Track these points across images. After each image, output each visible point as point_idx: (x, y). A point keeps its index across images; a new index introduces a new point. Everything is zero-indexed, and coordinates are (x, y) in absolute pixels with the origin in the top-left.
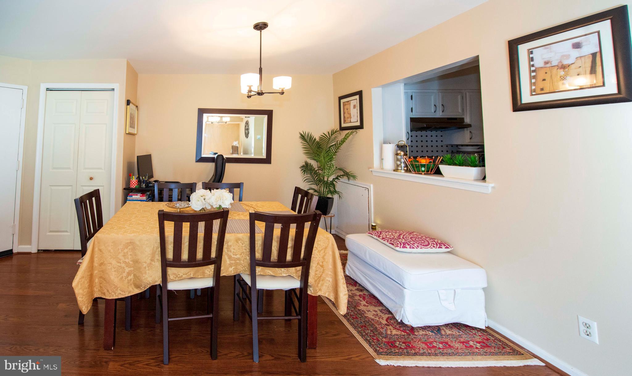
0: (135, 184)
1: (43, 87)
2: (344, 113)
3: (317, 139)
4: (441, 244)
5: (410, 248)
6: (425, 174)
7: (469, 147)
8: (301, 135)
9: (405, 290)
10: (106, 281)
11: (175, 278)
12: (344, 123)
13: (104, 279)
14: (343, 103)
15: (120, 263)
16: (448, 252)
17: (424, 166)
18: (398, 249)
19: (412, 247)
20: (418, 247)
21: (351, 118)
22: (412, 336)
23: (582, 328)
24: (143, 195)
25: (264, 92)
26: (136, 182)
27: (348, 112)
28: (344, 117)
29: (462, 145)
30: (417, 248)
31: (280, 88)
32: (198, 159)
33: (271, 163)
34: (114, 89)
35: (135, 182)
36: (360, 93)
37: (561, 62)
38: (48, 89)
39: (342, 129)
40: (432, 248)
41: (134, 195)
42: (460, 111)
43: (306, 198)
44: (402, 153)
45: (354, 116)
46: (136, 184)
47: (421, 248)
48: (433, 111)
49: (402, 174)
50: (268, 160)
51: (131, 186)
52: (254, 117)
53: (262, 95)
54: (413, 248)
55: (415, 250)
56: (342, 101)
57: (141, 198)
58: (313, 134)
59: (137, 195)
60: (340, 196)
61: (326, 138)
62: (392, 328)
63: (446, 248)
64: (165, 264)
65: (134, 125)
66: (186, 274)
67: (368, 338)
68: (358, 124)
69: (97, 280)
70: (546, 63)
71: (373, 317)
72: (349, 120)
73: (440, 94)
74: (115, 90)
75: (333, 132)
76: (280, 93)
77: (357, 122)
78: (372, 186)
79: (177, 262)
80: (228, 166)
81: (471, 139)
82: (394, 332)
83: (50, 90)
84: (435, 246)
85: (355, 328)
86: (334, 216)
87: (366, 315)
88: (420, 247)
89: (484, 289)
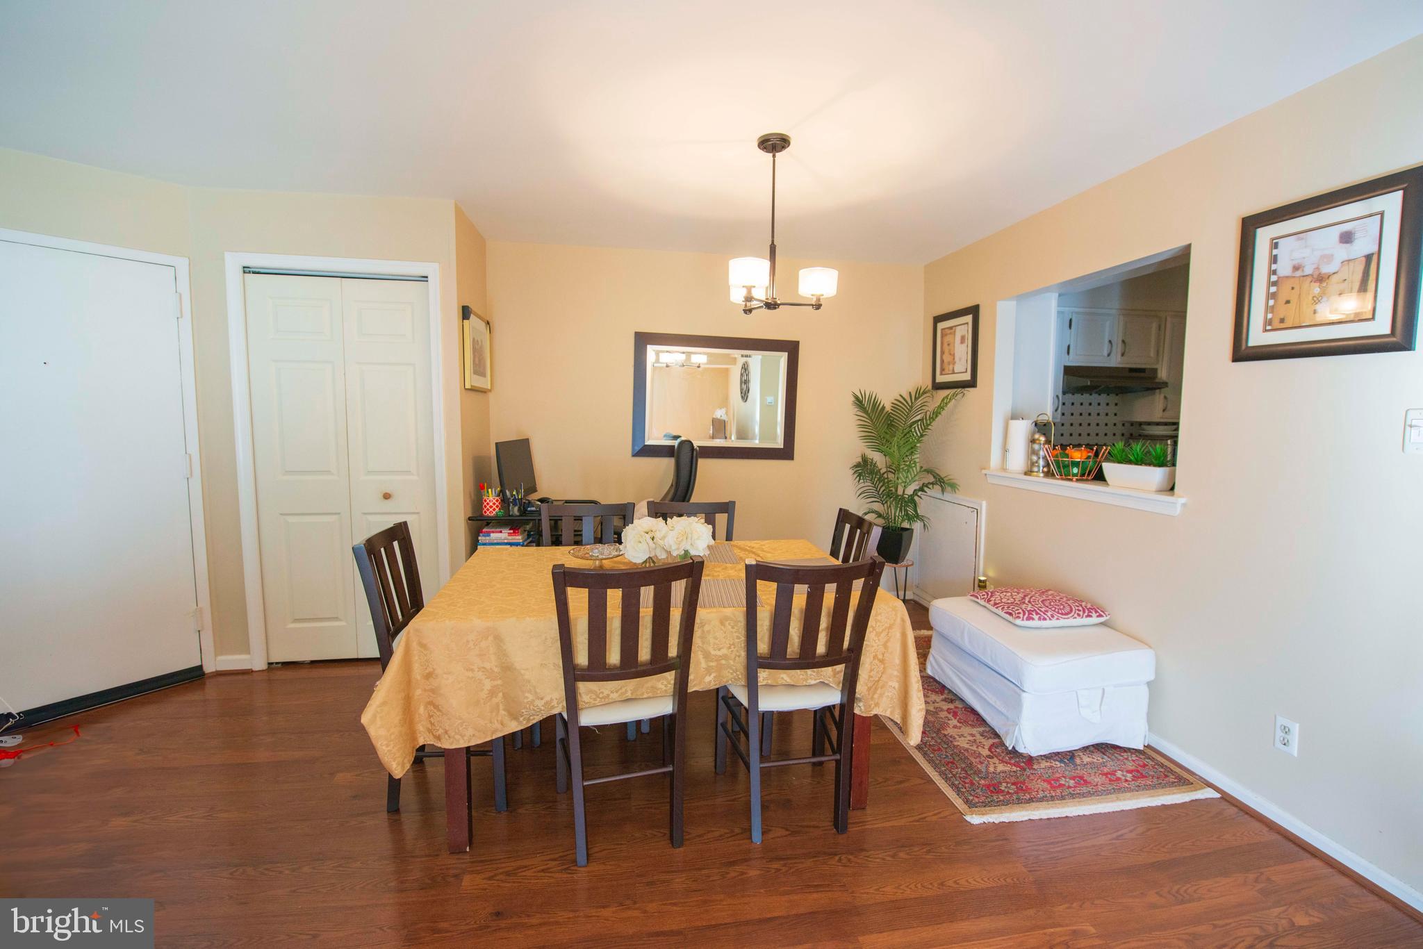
0: (494, 507)
1: (233, 263)
2: (943, 353)
3: (888, 408)
4: (1091, 609)
5: (1040, 619)
6: (1077, 480)
7: (1161, 428)
8: (857, 398)
9: (1024, 695)
10: (439, 710)
11: (595, 700)
12: (941, 374)
13: (436, 707)
14: (942, 329)
15: (472, 670)
16: (1102, 624)
17: (1076, 464)
18: (1018, 622)
19: (1042, 618)
20: (1053, 616)
21: (954, 363)
22: (1028, 772)
23: (1279, 734)
24: (514, 532)
25: (779, 302)
26: (497, 504)
27: (950, 350)
28: (942, 361)
29: (1149, 424)
30: (1050, 619)
31: (812, 295)
32: (637, 449)
33: (793, 459)
34: (427, 277)
35: (494, 504)
36: (974, 311)
37: (1318, 268)
38: (246, 270)
39: (937, 386)
40: (1076, 618)
41: (493, 532)
42: (1152, 354)
43: (859, 531)
44: (1043, 439)
45: (960, 359)
46: (497, 506)
47: (1058, 619)
48: (1106, 353)
49: (1040, 483)
50: (786, 453)
51: (485, 512)
52: (760, 357)
53: (775, 308)
54: (1045, 619)
55: (1047, 623)
56: (941, 326)
57: (510, 538)
58: (880, 397)
59: (501, 532)
60: (924, 525)
61: (906, 406)
62: (997, 762)
63: (1098, 616)
64: (572, 675)
65: (484, 368)
66: (617, 692)
67: (957, 782)
68: (967, 377)
69: (422, 710)
70: (1296, 268)
71: (967, 746)
72: (951, 367)
73: (1122, 318)
74: (429, 279)
75: (919, 393)
76: (813, 305)
77: (966, 372)
78: (984, 504)
79: (598, 670)
80: (704, 465)
81: (1164, 410)
82: (1001, 767)
83: (254, 273)
84: (1081, 613)
85: (935, 767)
86: (912, 565)
87: (956, 744)
88: (1056, 617)
89: (1149, 684)
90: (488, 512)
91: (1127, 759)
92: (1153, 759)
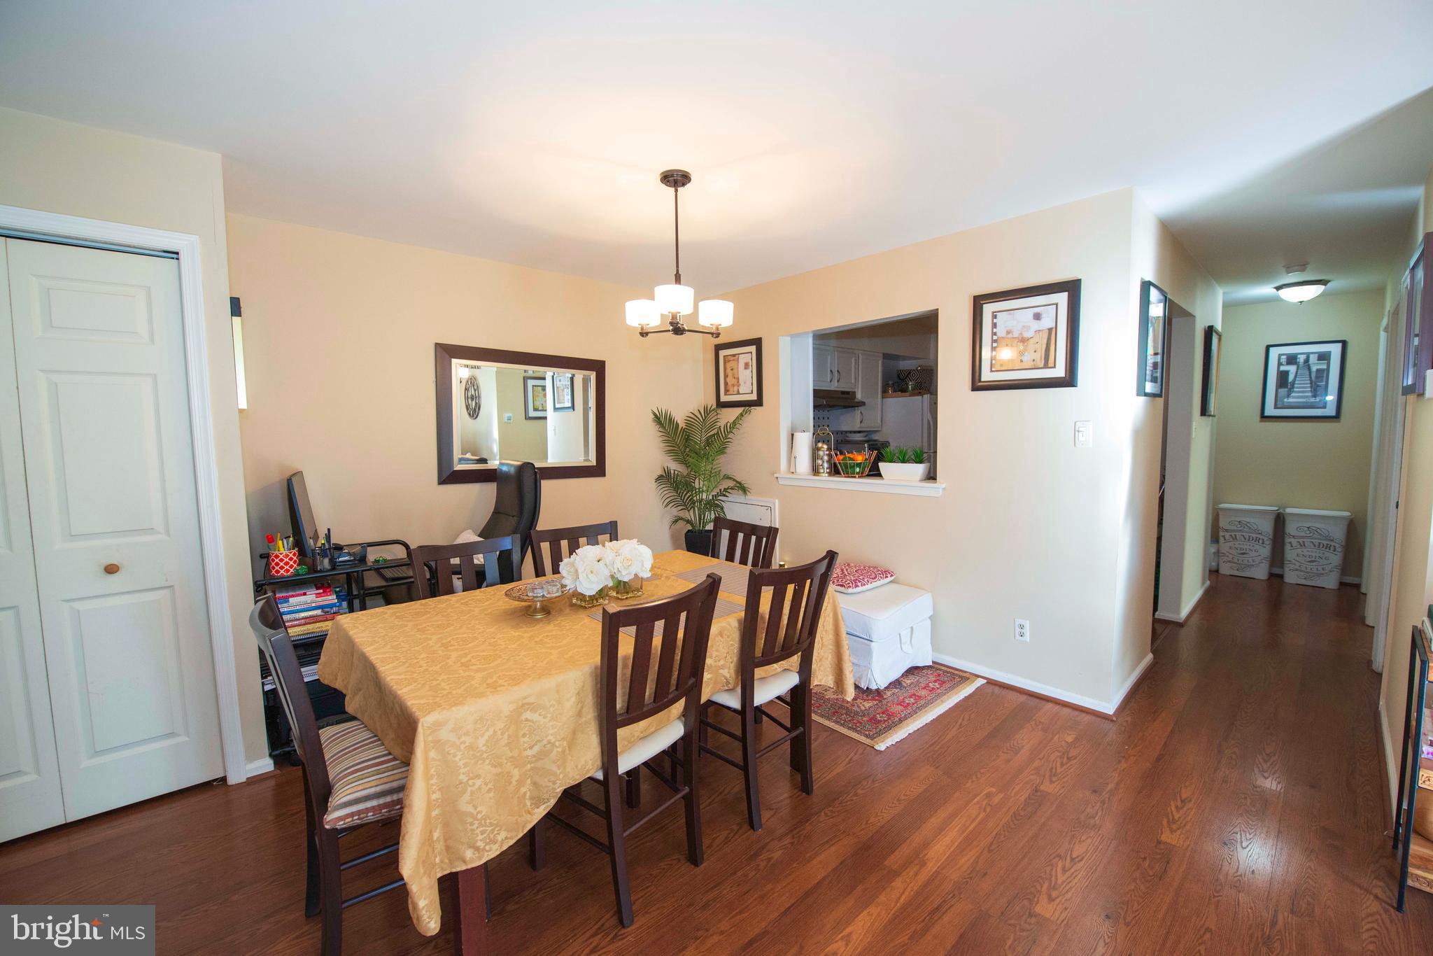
0: (291, 563)
2: (726, 376)
4: (884, 573)
6: (859, 477)
8: (655, 415)
12: (725, 395)
14: (724, 356)
16: (891, 582)
17: (858, 465)
19: (863, 584)
20: (868, 581)
21: (739, 386)
24: (322, 591)
26: (295, 558)
27: (733, 375)
28: (726, 384)
30: (867, 584)
32: (444, 475)
33: (605, 476)
35: (291, 559)
36: (757, 341)
39: (723, 406)
40: (880, 580)
41: (293, 596)
44: (824, 447)
45: (745, 383)
46: (295, 562)
49: (824, 480)
50: (600, 469)
51: (277, 572)
56: (722, 353)
59: (305, 593)
61: (698, 422)
63: (890, 576)
68: (754, 397)
72: (736, 389)
75: (708, 411)
77: (752, 393)
78: (776, 502)
81: (861, 422)
84: (882, 576)
88: (870, 582)
89: (930, 618)
90: (282, 572)
91: (927, 674)
92: (940, 670)
